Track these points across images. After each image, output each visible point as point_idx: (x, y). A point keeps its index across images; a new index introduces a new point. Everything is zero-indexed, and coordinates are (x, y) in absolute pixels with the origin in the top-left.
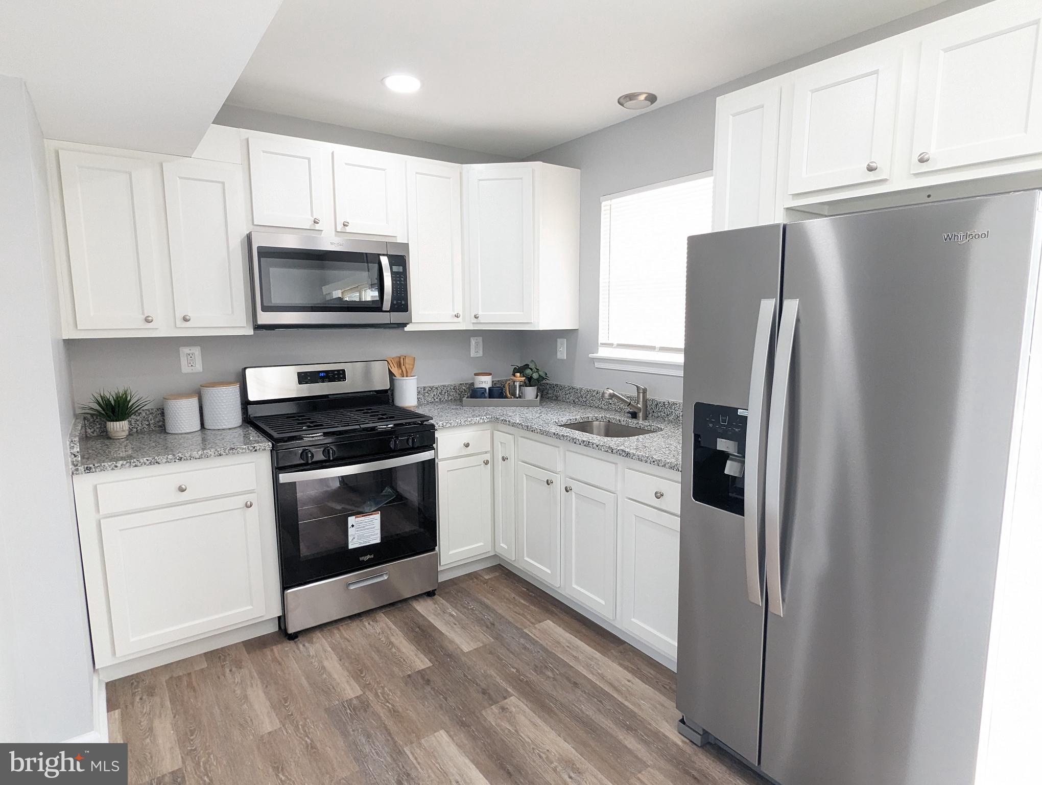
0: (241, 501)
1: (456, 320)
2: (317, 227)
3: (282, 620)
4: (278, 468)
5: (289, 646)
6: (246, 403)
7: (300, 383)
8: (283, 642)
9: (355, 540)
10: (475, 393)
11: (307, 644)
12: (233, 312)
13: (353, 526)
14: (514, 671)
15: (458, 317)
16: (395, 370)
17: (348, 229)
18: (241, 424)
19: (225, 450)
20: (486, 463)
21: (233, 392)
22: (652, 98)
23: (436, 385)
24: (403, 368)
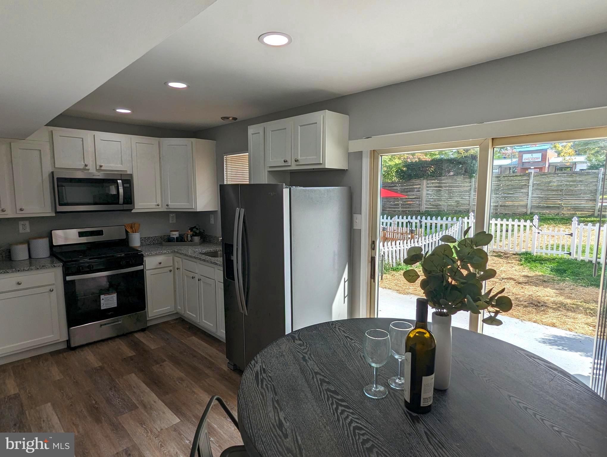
0: (48, 288)
1: (158, 207)
2: (87, 168)
3: (68, 342)
4: (66, 273)
5: (71, 353)
6: (51, 246)
7: (79, 237)
8: (68, 351)
9: (104, 305)
10: (170, 240)
11: (80, 351)
12: (45, 206)
13: (103, 299)
14: (171, 354)
15: (158, 206)
16: (129, 230)
17: (102, 168)
18: (49, 256)
19: (40, 266)
20: (171, 271)
21: (46, 241)
22: (235, 119)
23: (151, 236)
24: (134, 229)
